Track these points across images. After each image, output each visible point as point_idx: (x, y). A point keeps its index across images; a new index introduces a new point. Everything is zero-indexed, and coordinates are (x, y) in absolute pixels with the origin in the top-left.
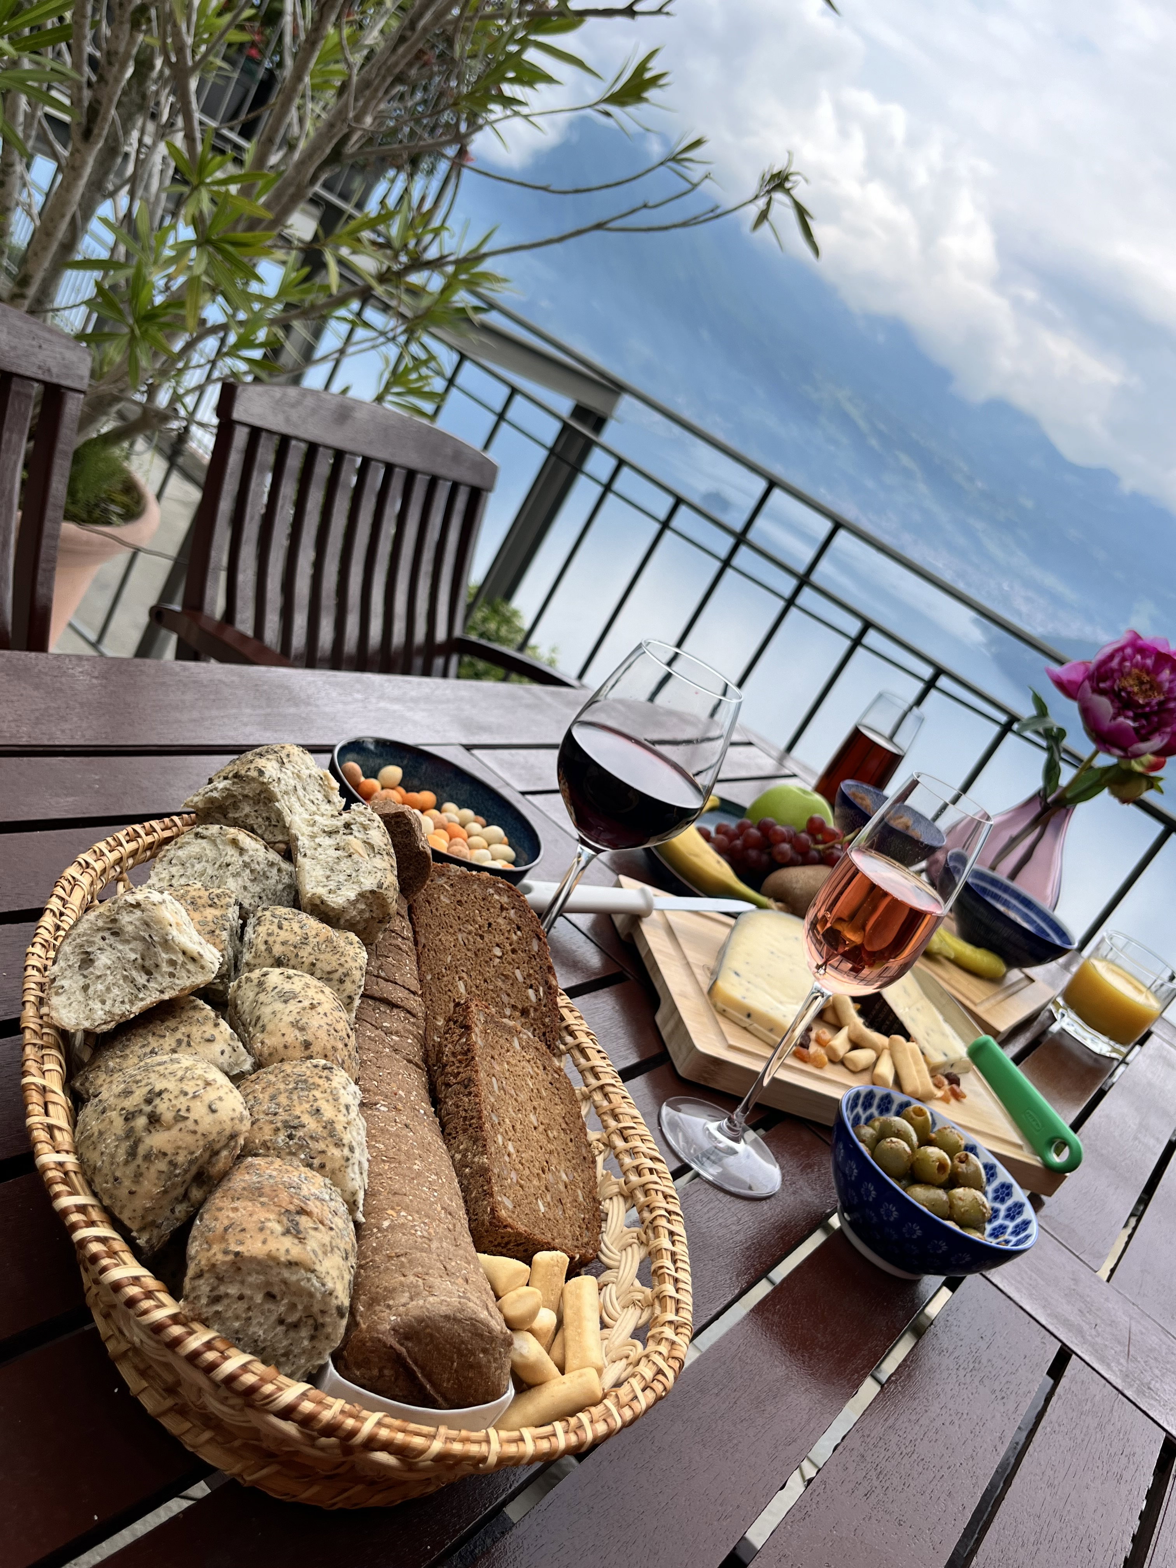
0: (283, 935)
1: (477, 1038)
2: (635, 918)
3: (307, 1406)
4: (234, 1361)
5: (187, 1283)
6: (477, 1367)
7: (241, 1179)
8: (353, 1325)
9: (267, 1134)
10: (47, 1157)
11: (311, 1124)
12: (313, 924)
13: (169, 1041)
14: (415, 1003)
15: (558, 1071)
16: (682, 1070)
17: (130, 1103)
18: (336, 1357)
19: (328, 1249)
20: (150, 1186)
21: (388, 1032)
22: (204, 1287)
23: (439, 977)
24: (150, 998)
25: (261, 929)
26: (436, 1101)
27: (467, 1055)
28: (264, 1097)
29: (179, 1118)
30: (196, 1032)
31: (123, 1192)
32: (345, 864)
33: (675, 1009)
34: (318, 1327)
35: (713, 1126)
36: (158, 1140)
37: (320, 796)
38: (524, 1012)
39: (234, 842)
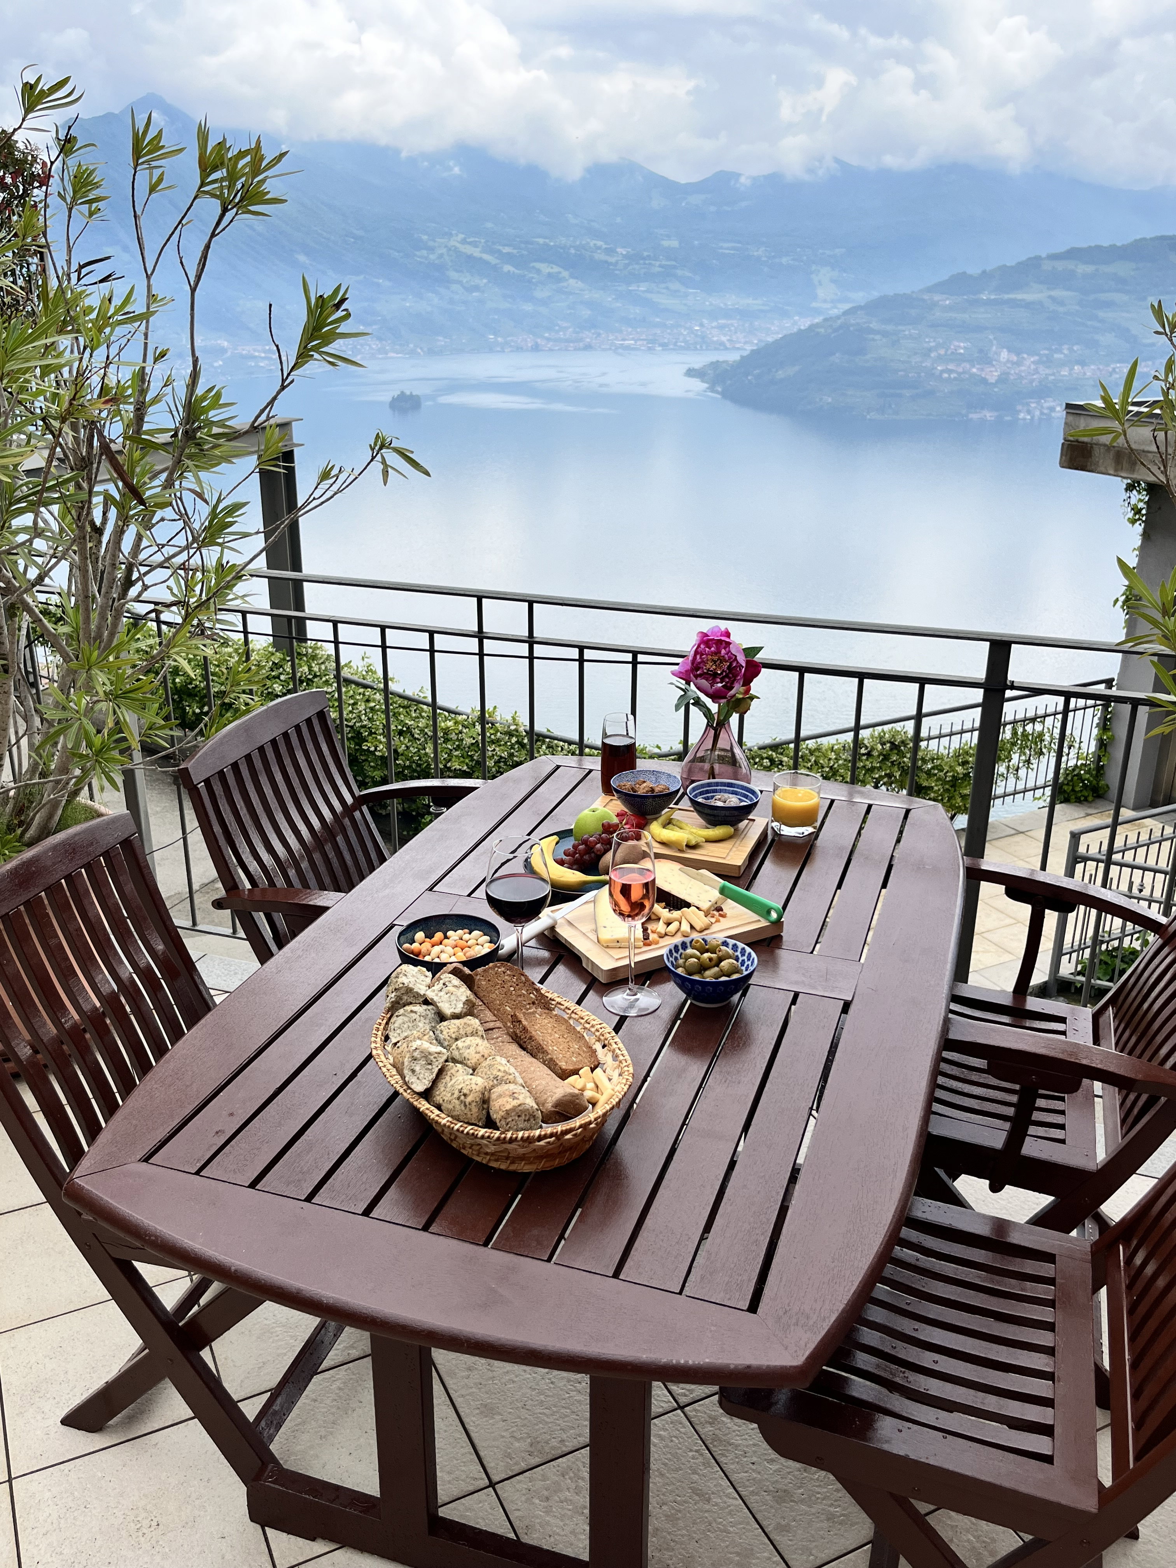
0: (452, 1031)
1: (525, 1023)
2: (552, 928)
3: (543, 1133)
4: (520, 1134)
5: (498, 1124)
6: (578, 1104)
7: (493, 1096)
8: (542, 1112)
9: (491, 1083)
10: (443, 1122)
11: (500, 1074)
12: (456, 1021)
13: (448, 1078)
14: (498, 1024)
15: (556, 1015)
16: (603, 980)
17: (456, 1095)
18: (543, 1122)
19: (525, 1098)
20: (475, 1110)
21: (497, 1038)
22: (503, 1123)
23: (499, 1010)
24: (436, 1070)
25: (444, 1033)
26: (524, 1049)
27: (525, 1029)
28: (483, 1075)
29: (471, 1091)
30: (453, 1071)
31: (469, 1116)
32: (453, 997)
33: (588, 958)
34: (534, 1116)
35: (625, 996)
36: (469, 1099)
37: (423, 977)
38: (533, 1003)
39: (412, 1011)
